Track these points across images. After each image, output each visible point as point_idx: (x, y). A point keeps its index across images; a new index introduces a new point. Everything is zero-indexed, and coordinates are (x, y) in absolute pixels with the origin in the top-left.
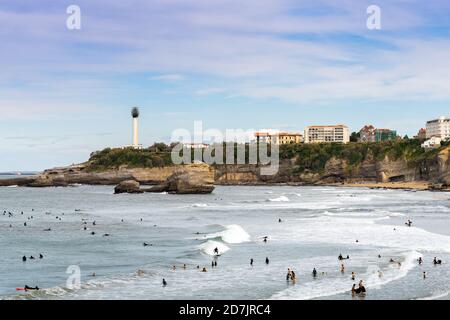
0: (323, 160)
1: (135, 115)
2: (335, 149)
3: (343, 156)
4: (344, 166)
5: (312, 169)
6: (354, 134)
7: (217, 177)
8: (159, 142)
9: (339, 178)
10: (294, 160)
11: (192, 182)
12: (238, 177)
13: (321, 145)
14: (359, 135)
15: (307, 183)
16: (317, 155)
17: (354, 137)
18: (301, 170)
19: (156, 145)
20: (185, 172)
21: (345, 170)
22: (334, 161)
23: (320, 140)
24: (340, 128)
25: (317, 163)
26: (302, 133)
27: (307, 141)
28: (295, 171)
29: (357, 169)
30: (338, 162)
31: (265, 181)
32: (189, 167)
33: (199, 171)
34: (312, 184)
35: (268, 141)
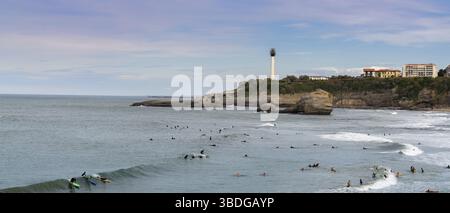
0: (416, 90)
1: (273, 54)
2: (426, 82)
3: (432, 87)
4: (433, 95)
5: (409, 97)
6: (441, 70)
7: (335, 102)
8: (290, 75)
9: (429, 105)
10: (394, 90)
11: (316, 105)
12: (351, 102)
13: (415, 78)
14: (445, 71)
15: (403, 108)
16: (412, 86)
17: (441, 73)
18: (400, 98)
19: (288, 77)
20: (311, 98)
21: (433, 99)
22: (426, 91)
23: (415, 75)
24: (430, 66)
25: (412, 92)
26: (400, 69)
27: (404, 76)
28: (394, 99)
29: (443, 98)
30: (429, 92)
31: (371, 105)
32: (313, 94)
33: (320, 98)
34: (409, 109)
35: (374, 74)
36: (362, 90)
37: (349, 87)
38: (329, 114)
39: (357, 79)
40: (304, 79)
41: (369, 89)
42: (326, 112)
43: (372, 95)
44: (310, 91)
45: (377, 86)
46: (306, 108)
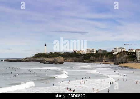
0: (89, 57)
1: (46, 45)
2: (92, 54)
3: (94, 56)
5: (87, 59)
7: (65, 60)
9: (93, 61)
10: (83, 57)
11: (59, 61)
12: (69, 60)
13: (89, 53)
15: (85, 62)
17: (97, 52)
18: (84, 59)
19: (50, 53)
20: (57, 59)
21: (94, 59)
22: (92, 57)
24: (93, 49)
25: (88, 57)
27: (86, 53)
28: (83, 59)
29: (97, 59)
30: (93, 57)
31: (76, 61)
32: (58, 58)
33: (60, 59)
34: (87, 62)
35: (77, 52)
36: (73, 57)
37: (69, 55)
38: (63, 64)
39: (71, 53)
40: (55, 53)
41: (75, 56)
42: (62, 63)
43: (76, 58)
44: (57, 57)
45: (78, 55)
46: (55, 62)
